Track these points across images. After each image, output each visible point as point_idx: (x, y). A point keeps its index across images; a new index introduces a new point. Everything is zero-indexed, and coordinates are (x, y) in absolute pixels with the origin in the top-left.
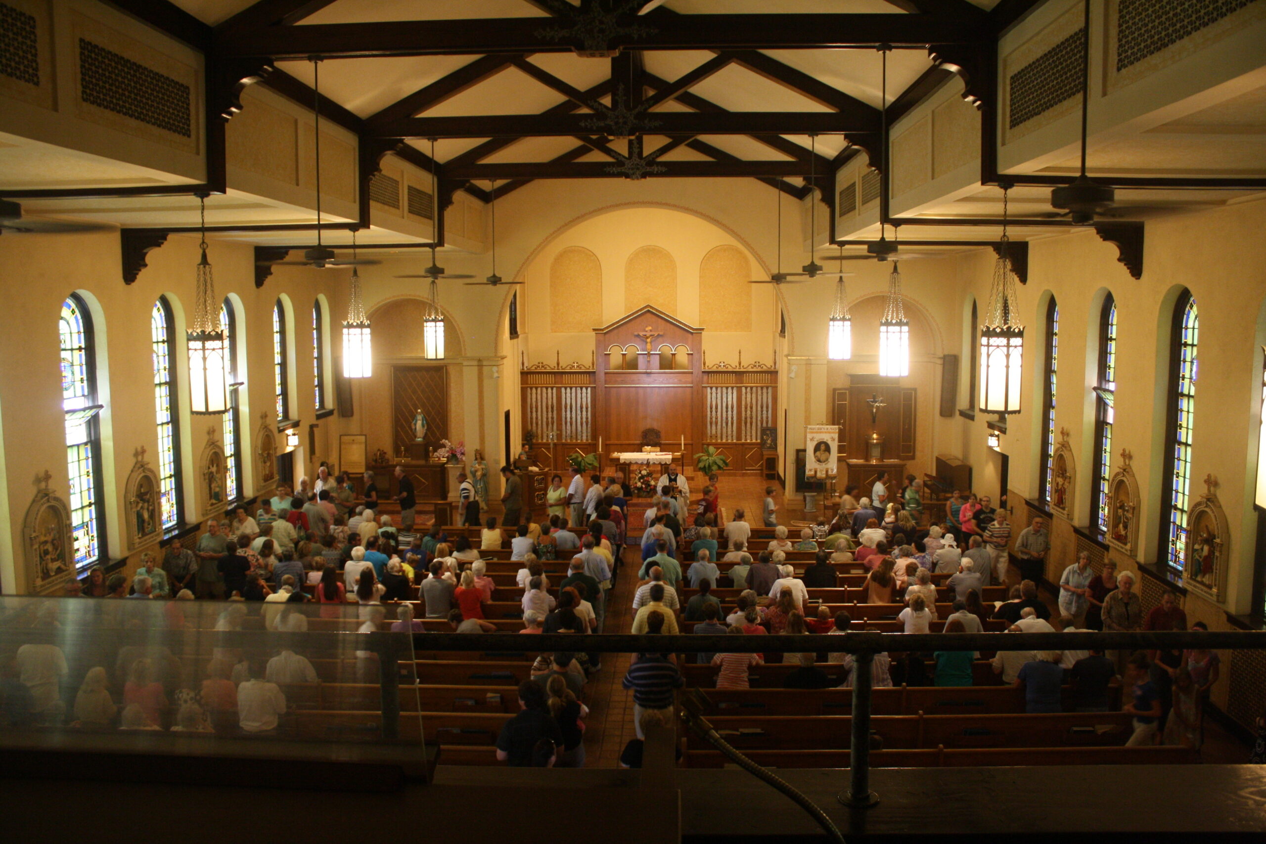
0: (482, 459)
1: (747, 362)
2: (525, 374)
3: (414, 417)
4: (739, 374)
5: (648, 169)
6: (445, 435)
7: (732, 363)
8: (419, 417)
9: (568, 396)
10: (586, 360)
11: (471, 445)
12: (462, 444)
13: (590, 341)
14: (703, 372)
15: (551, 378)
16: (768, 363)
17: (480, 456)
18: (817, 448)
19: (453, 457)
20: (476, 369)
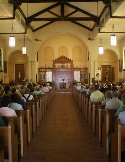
0: (32, 80)
1: (82, 66)
2: (39, 69)
3: (19, 74)
4: (80, 69)
5: (65, 19)
6: (24, 77)
7: (79, 66)
8: (20, 74)
9: (47, 73)
10: (51, 66)
11: (30, 78)
12: (28, 79)
13: (52, 63)
14: (74, 68)
15: (44, 70)
16: (85, 66)
17: (31, 80)
18: (97, 75)
19: (26, 81)
20: (31, 63)
